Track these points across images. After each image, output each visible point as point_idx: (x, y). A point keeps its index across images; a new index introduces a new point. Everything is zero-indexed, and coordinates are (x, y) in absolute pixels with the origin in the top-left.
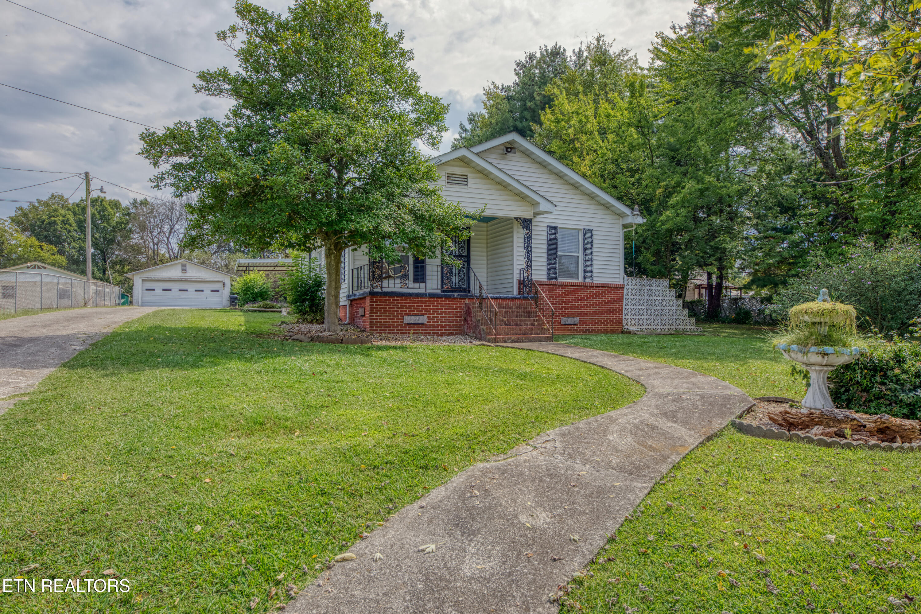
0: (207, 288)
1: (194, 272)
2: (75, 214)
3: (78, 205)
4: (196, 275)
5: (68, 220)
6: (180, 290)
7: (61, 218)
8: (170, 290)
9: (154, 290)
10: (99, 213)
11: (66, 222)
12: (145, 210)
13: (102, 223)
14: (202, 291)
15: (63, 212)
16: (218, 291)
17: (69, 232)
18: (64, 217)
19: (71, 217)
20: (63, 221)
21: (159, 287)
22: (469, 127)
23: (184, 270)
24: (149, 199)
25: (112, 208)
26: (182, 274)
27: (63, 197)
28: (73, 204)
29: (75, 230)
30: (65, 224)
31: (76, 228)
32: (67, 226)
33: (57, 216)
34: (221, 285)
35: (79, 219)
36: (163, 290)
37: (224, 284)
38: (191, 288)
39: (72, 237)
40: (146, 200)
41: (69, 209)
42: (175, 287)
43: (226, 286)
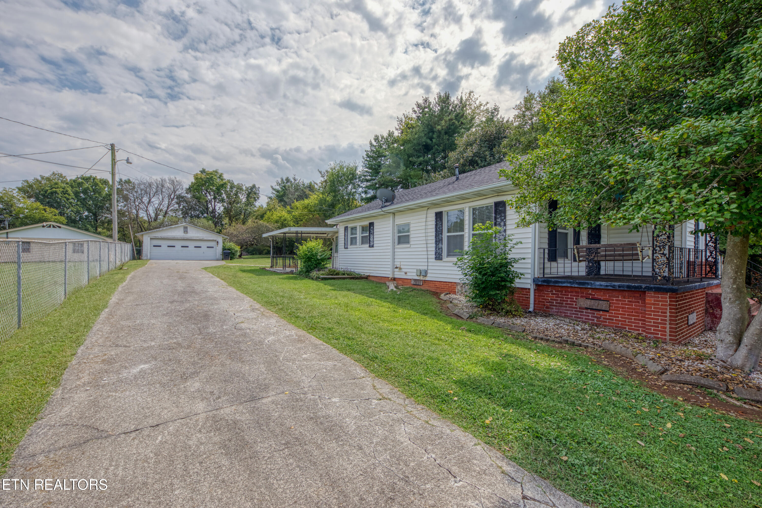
0: (204, 245)
1: (193, 233)
2: (72, 187)
3: (74, 181)
4: (197, 235)
5: (67, 191)
6: (182, 247)
7: (61, 190)
8: (174, 246)
9: (160, 246)
10: (92, 187)
11: (65, 192)
12: (128, 186)
13: (95, 194)
14: (200, 247)
15: (63, 185)
16: (213, 247)
17: (68, 199)
18: (64, 189)
19: (69, 190)
20: (63, 191)
21: (164, 244)
22: (374, 143)
23: (186, 231)
24: (131, 180)
25: (102, 184)
26: (184, 235)
27: (61, 175)
28: (71, 180)
29: (72, 198)
30: (65, 194)
31: (74, 197)
32: (67, 195)
33: (58, 188)
34: (215, 243)
35: (76, 190)
36: (168, 246)
37: (218, 242)
38: (191, 245)
39: (71, 203)
40: (129, 180)
41: (67, 184)
42: (178, 244)
43: (219, 244)
